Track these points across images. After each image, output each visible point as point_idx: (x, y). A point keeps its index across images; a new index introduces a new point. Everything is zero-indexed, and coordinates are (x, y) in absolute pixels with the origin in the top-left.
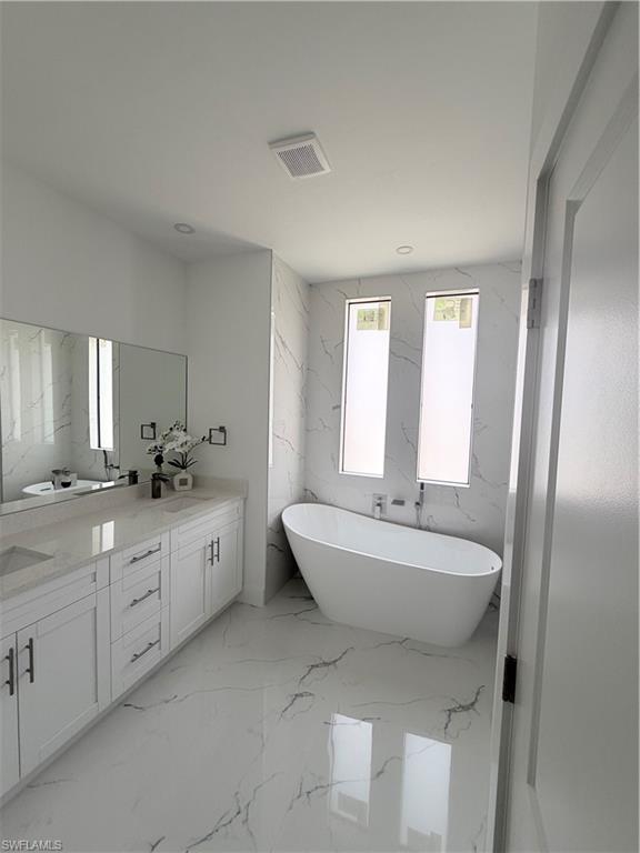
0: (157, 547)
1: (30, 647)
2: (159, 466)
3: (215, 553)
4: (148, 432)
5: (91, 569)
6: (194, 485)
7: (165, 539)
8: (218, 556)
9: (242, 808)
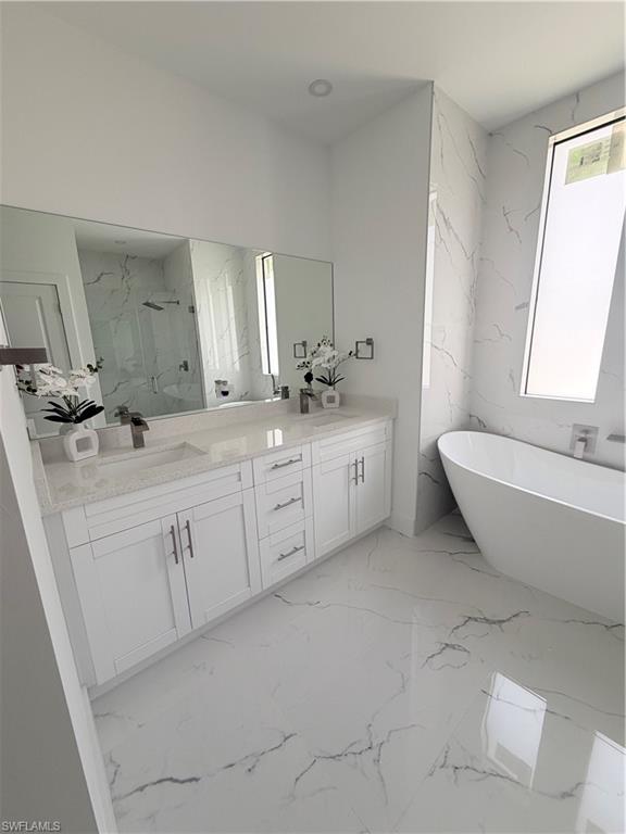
0: (299, 457)
1: (188, 527)
2: (309, 383)
3: (360, 473)
4: (300, 349)
5: (235, 468)
6: (341, 404)
7: (305, 450)
8: (363, 476)
9: (374, 745)
